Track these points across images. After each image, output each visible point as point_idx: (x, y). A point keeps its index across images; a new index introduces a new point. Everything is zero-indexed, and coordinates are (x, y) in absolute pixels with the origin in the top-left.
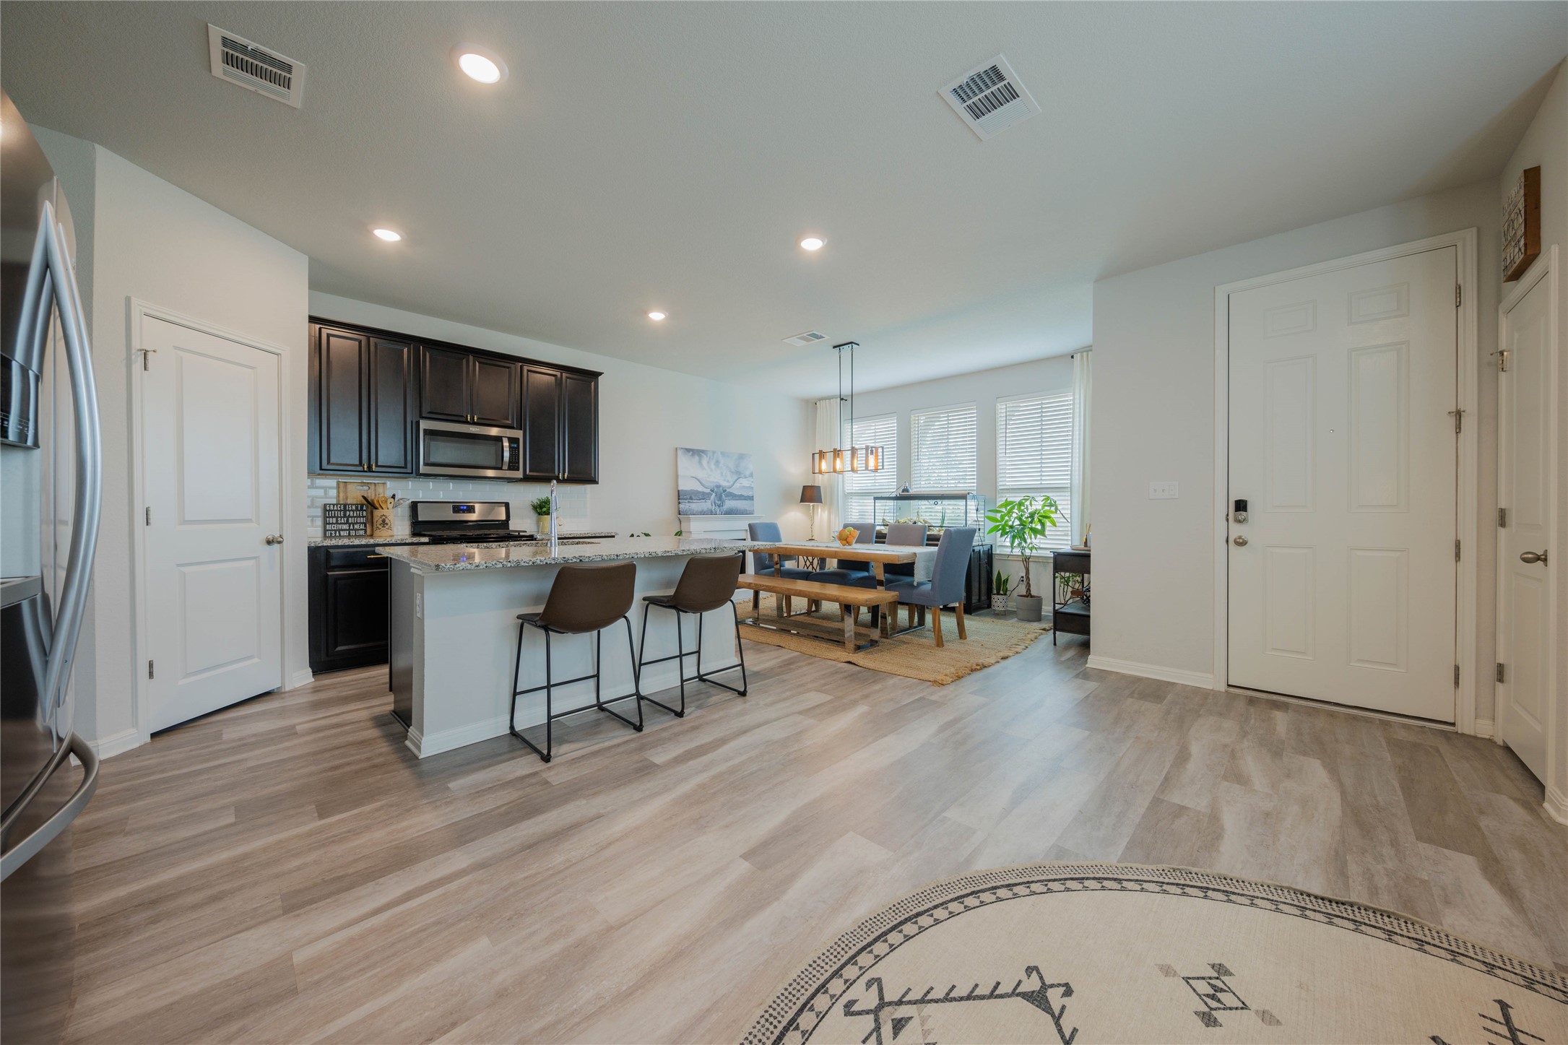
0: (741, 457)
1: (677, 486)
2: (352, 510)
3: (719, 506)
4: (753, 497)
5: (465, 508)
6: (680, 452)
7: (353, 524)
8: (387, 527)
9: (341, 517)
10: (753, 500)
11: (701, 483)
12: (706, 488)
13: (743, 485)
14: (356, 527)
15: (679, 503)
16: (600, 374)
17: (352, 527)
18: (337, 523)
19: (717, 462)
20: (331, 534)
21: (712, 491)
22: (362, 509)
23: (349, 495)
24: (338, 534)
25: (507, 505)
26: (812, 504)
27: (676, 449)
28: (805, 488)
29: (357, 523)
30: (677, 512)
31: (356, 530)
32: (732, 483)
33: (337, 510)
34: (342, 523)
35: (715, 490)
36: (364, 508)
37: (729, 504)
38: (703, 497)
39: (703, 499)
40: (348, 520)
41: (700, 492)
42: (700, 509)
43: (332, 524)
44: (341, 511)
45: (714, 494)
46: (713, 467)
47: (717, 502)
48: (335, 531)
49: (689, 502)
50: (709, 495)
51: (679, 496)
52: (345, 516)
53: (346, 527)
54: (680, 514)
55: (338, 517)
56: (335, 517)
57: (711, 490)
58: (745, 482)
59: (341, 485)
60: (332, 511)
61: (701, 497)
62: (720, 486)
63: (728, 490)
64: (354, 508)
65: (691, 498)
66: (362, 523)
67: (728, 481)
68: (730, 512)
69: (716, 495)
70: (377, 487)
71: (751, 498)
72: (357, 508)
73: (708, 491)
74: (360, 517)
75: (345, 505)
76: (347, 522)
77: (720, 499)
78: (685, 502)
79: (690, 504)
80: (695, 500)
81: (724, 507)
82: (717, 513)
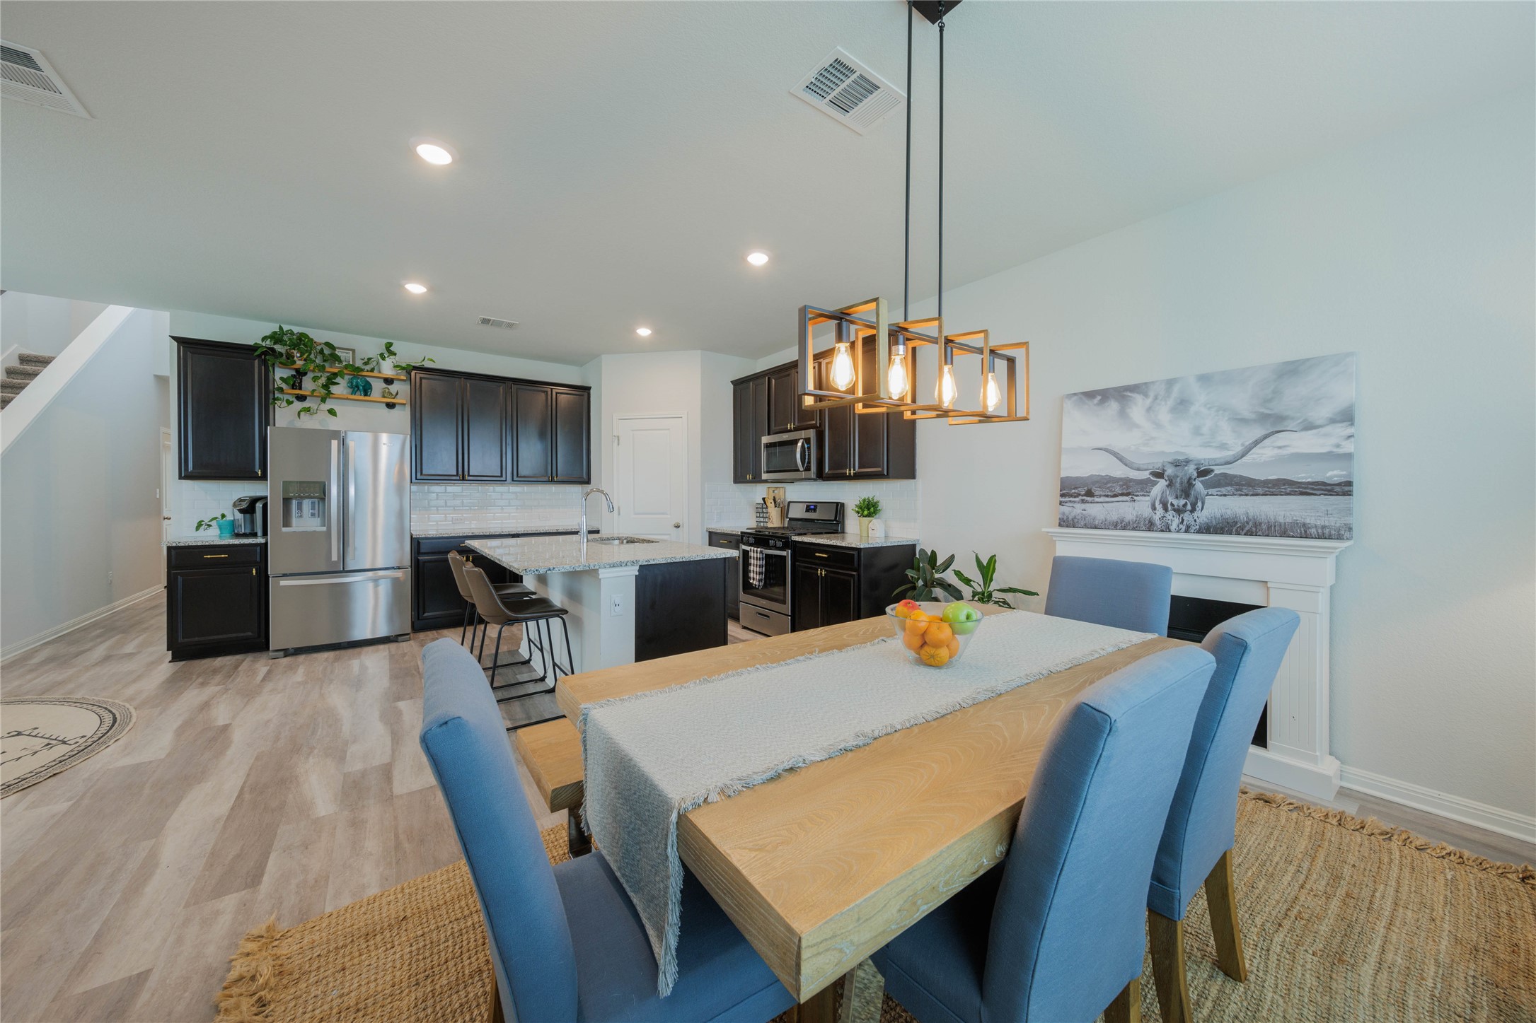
1: (1061, 467)
3: (1179, 511)
4: (1349, 484)
5: (813, 507)
10: (1349, 493)
12: (1138, 469)
15: (1061, 503)
21: (1159, 475)
25: (841, 505)
30: (1058, 521)
32: (1238, 449)
35: (1170, 471)
37: (1216, 506)
38: (1127, 489)
39: (1128, 494)
41: (1117, 480)
42: (1114, 517)
45: (1162, 483)
47: (1171, 499)
49: (1083, 501)
50: (1145, 486)
51: (1066, 490)
54: (1060, 525)
59: (768, 490)
61: (1118, 490)
62: (1187, 462)
63: (1218, 470)
65: (1089, 493)
69: (1170, 485)
70: (780, 490)
71: (1344, 489)
73: (1145, 475)
77: (1186, 490)
78: (1075, 502)
79: (1084, 506)
80: (1100, 496)
81: (1195, 515)
82: (1173, 527)
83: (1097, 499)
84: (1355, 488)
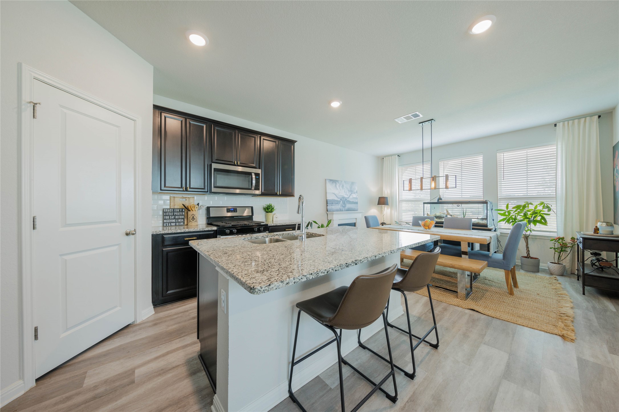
0: (353, 183)
1: (326, 197)
2: (177, 212)
3: (344, 207)
4: (357, 202)
5: (232, 209)
6: (327, 181)
7: (178, 219)
8: (195, 220)
9: (172, 216)
10: (358, 204)
11: (336, 196)
12: (338, 198)
13: (353, 197)
14: (179, 220)
15: (327, 206)
16: (296, 141)
17: (177, 221)
18: (169, 219)
19: (343, 186)
20: (166, 225)
22: (182, 211)
23: (176, 204)
24: (170, 225)
25: (252, 208)
26: (383, 206)
27: (326, 180)
28: (380, 198)
29: (180, 219)
30: (326, 210)
31: (179, 222)
32: (349, 196)
33: (170, 212)
34: (172, 219)
36: (184, 211)
37: (348, 206)
38: (337, 202)
39: (337, 204)
40: (175, 217)
41: (336, 200)
42: (336, 209)
43: (167, 219)
44: (171, 212)
45: (342, 201)
46: (341, 188)
47: (343, 205)
48: (169, 223)
49: (332, 205)
50: (340, 202)
51: (327, 202)
52: (173, 215)
53: (174, 221)
54: (327, 211)
55: (170, 216)
56: (168, 215)
57: (341, 200)
58: (354, 196)
59: (172, 198)
60: (167, 212)
61: (336, 203)
62: (344, 197)
63: (347, 199)
64: (178, 210)
65: (332, 204)
66: (182, 219)
67: (347, 195)
68: (349, 210)
69: (342, 202)
70: (190, 200)
71: (357, 203)
72: (180, 211)
73: (339, 200)
74: (181, 215)
75: (174, 209)
76: (175, 218)
77: (344, 204)
78: (330, 205)
79: (332, 206)
80: (334, 204)
81: (346, 207)
82: (343, 210)
83: (334, 205)
84: (358, 203)
